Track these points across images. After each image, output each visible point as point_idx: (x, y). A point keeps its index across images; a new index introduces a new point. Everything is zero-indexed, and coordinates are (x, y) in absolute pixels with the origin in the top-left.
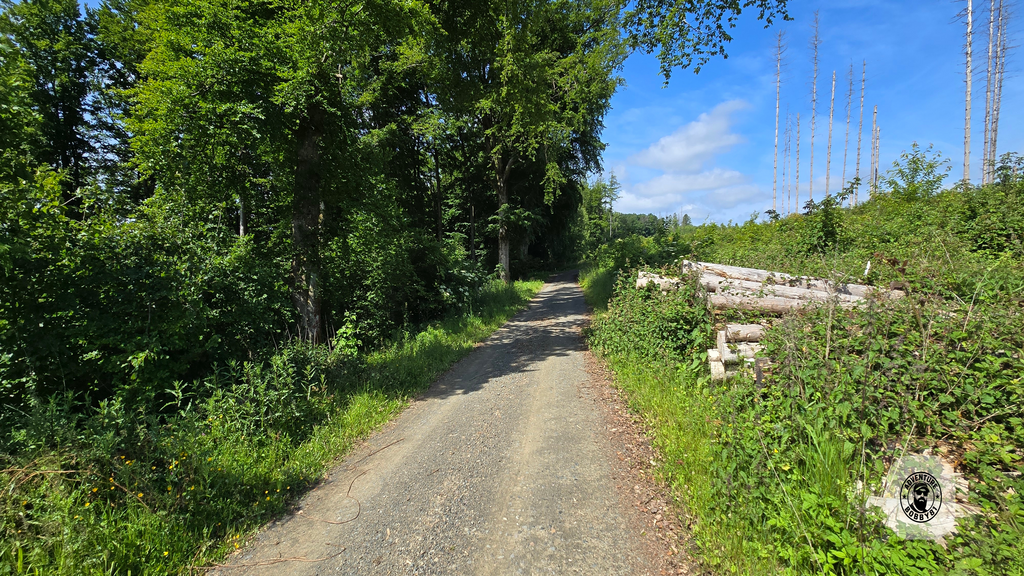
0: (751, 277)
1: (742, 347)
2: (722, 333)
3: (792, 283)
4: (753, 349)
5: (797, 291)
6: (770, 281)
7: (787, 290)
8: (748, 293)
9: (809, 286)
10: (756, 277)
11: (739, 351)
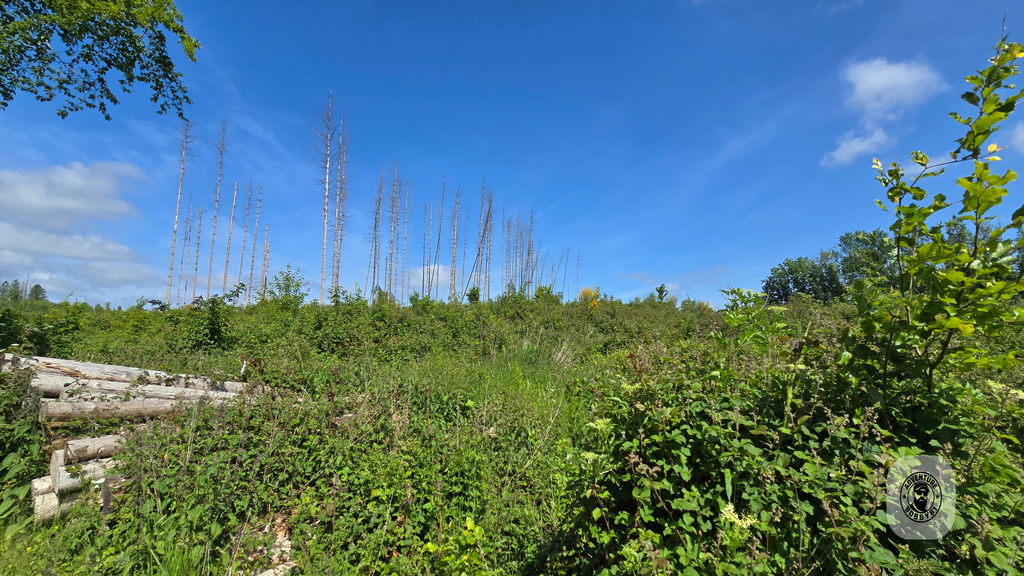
0: (117, 377)
1: (90, 466)
2: (60, 453)
3: (169, 382)
4: (104, 467)
5: (173, 391)
6: (142, 380)
7: (163, 390)
8: (110, 396)
9: (187, 385)
10: (123, 377)
11: (85, 472)
